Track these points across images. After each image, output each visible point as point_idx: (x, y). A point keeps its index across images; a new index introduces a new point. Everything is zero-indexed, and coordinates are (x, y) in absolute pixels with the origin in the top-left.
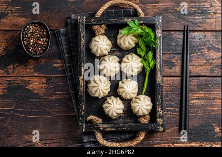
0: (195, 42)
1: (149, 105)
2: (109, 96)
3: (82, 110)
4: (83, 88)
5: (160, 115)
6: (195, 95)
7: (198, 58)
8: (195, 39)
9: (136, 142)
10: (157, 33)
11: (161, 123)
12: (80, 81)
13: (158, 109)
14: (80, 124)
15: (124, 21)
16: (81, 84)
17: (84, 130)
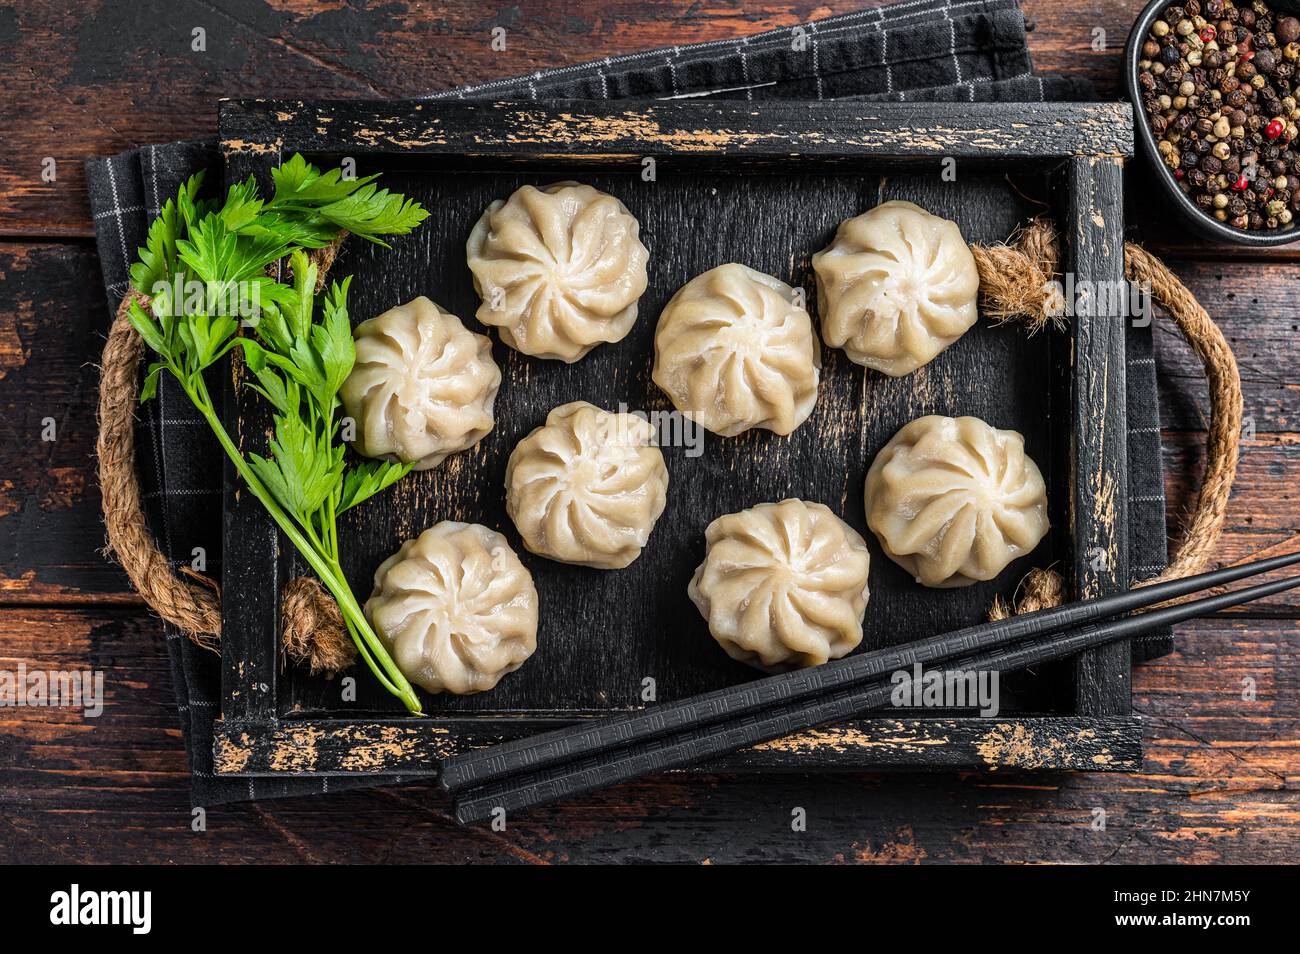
0: (1259, 343)
3: (394, 129)
4: (566, 137)
5: (346, 747)
6: (1255, 762)
7: (1279, 469)
8: (1259, 319)
9: (143, 560)
10: (1006, 727)
11: (280, 756)
12: (620, 116)
13: (389, 733)
14: (283, 117)
15: (1095, 471)
16: (599, 123)
17: (237, 145)
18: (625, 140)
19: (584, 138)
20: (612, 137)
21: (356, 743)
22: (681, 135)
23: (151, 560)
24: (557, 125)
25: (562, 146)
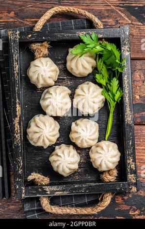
1: (115, 156)
2: (58, 143)
3: (19, 167)
4: (19, 135)
5: (131, 169)
9: (100, 208)
10: (123, 51)
11: (133, 181)
12: (15, 125)
13: (128, 161)
14: (18, 187)
15: (75, 35)
16: (16, 129)
17: (23, 195)
18: (19, 124)
19: (19, 132)
20: (18, 126)
21: (130, 167)
22: (18, 114)
23: (100, 206)
24: (17, 136)
25: (21, 136)
